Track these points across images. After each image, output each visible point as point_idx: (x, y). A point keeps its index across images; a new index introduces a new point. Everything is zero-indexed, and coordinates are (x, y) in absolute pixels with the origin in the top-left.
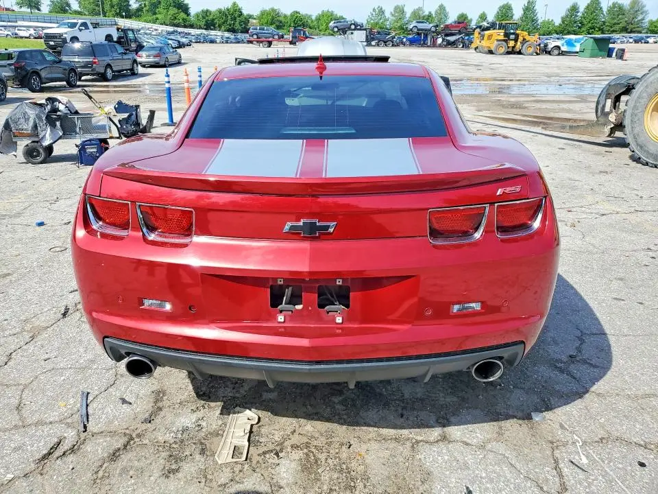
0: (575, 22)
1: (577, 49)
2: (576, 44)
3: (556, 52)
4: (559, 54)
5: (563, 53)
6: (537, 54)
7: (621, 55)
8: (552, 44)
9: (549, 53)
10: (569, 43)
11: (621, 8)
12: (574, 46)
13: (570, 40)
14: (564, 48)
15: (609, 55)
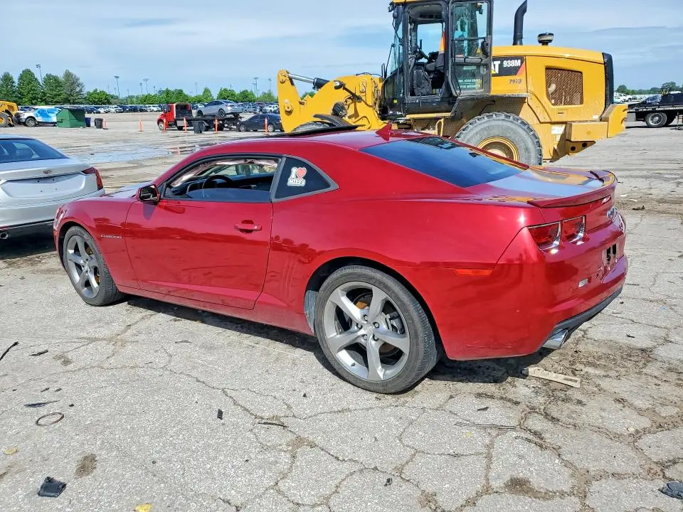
0: (14, 92)
1: (54, 119)
2: (50, 115)
3: (32, 123)
4: (36, 125)
5: (38, 124)
6: (11, 126)
7: (99, 123)
8: (25, 115)
9: (25, 124)
10: (42, 113)
11: (56, 79)
12: (48, 116)
13: (43, 110)
14: (39, 119)
15: (88, 125)
